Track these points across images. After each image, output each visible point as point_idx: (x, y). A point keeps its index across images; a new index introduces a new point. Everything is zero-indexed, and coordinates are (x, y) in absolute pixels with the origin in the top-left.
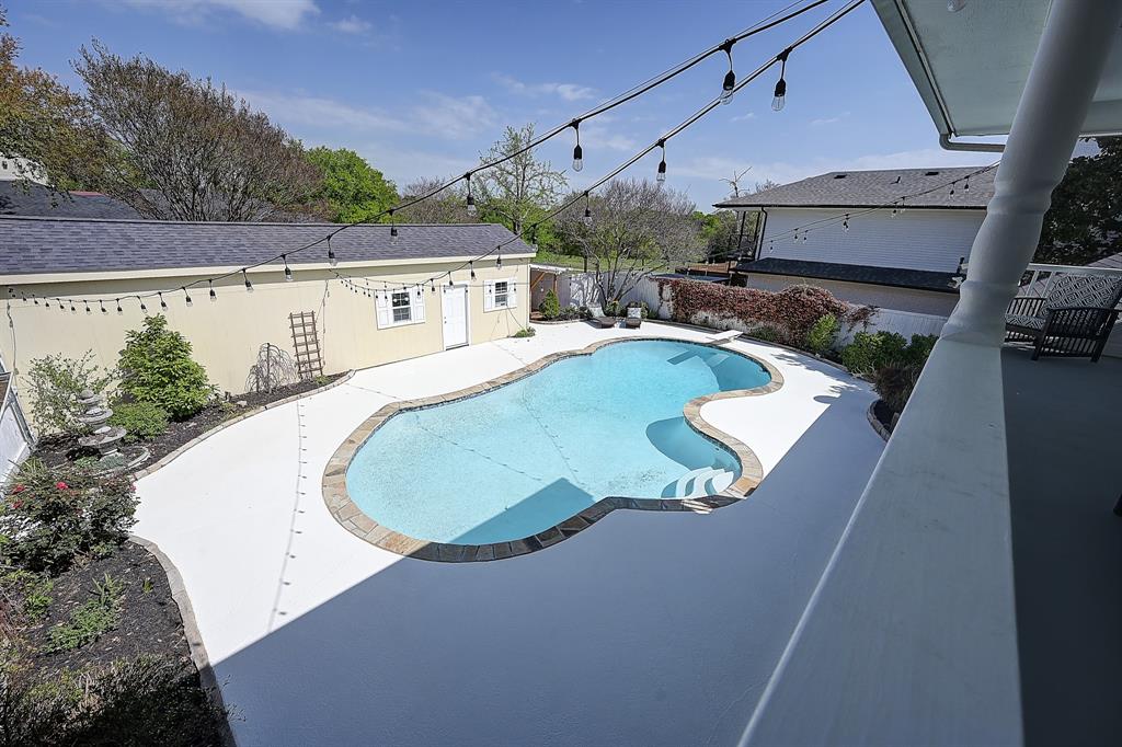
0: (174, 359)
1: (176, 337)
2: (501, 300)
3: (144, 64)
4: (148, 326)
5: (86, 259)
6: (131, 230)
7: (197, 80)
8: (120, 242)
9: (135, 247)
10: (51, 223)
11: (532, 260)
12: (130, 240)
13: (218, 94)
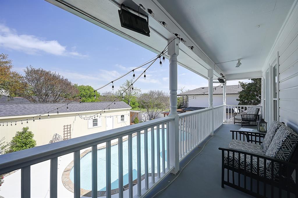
0: (28, 139)
1: (30, 133)
2: (122, 120)
3: (41, 70)
4: (23, 130)
5: (12, 113)
6: (26, 106)
7: (52, 72)
8: (23, 108)
9: (26, 110)
10: (5, 105)
11: (131, 109)
12: (25, 108)
13: (57, 75)
